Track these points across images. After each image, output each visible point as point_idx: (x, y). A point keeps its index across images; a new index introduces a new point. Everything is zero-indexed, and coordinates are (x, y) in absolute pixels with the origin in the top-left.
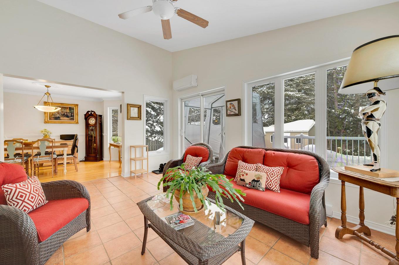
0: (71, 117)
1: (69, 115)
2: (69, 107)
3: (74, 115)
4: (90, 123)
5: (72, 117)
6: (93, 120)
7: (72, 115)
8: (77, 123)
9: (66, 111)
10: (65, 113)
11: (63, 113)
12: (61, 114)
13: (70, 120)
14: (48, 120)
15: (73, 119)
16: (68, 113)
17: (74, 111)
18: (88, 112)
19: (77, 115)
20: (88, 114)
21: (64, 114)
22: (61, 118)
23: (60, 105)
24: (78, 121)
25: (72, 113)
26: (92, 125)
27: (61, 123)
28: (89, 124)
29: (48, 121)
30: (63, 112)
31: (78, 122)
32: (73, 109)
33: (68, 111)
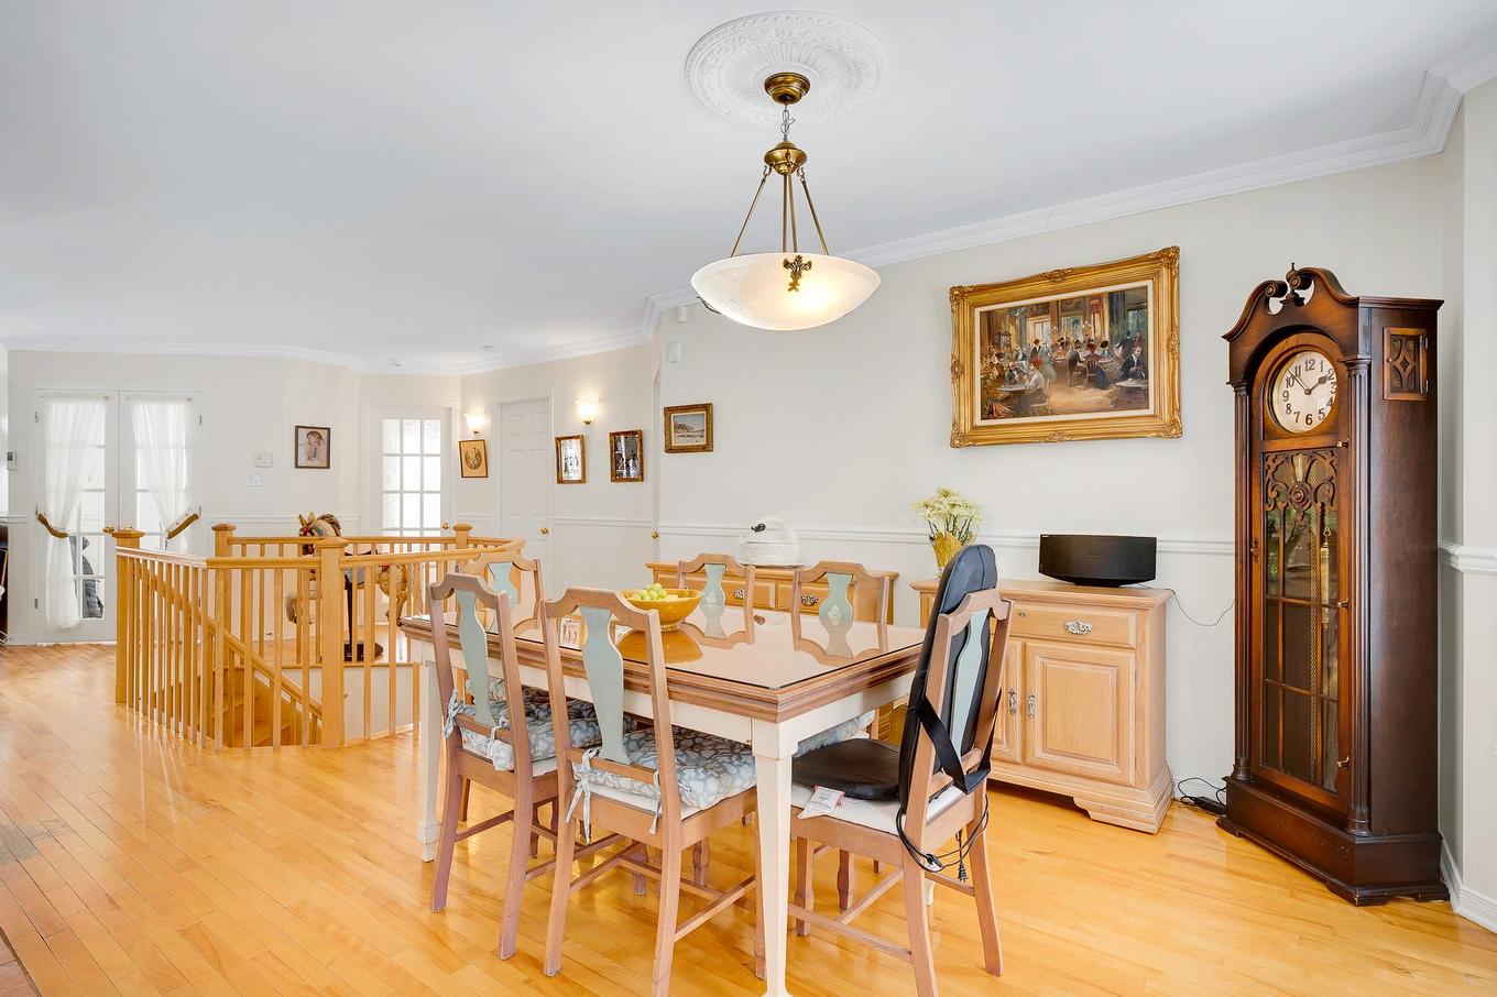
0: (1125, 377)
1: (1111, 360)
2: (1111, 295)
3: (1144, 354)
4: (1286, 420)
5: (1134, 376)
6: (1310, 378)
7: (1128, 364)
8: (1172, 429)
9: (1086, 332)
10: (1083, 354)
11: (1068, 355)
12: (1055, 365)
13: (1118, 405)
14: (978, 422)
15: (1136, 398)
16: (1104, 344)
17: (1143, 327)
18: (1260, 296)
19: (1173, 351)
20: (1259, 317)
21: (1074, 360)
22: (1057, 398)
23: (1044, 286)
24: (1176, 409)
25: (1132, 342)
26: (1297, 444)
27: (1047, 440)
28: (1273, 431)
29: (974, 428)
30: (1064, 344)
31: (1174, 423)
32: (1140, 307)
33: (1100, 328)
